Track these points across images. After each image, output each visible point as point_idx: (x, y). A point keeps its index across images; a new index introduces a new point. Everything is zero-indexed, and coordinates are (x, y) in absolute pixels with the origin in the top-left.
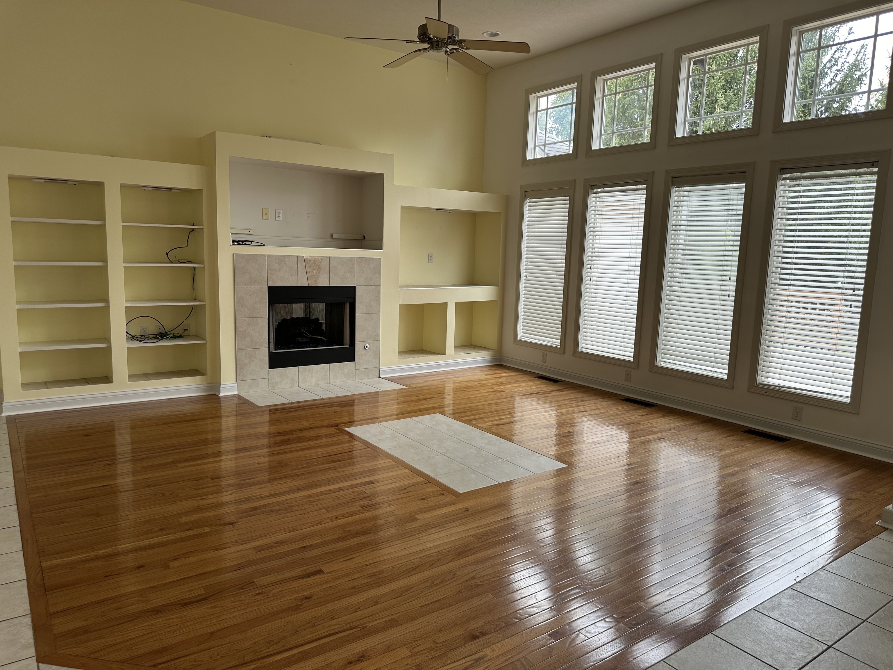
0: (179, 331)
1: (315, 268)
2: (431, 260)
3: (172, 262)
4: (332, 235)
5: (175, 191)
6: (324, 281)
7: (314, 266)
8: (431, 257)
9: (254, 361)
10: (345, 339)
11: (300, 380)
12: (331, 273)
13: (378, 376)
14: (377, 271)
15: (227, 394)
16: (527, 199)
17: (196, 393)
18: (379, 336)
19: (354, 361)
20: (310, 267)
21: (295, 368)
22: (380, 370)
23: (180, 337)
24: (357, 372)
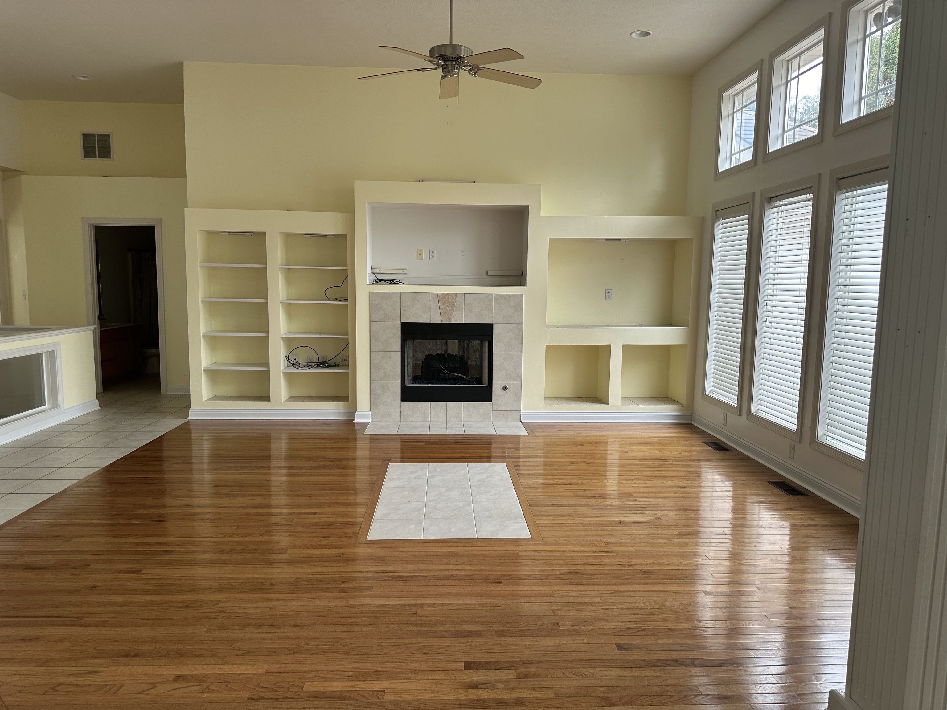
0: (338, 360)
1: (448, 305)
2: (609, 297)
3: (329, 300)
4: (487, 272)
5: (330, 236)
6: (458, 318)
7: (448, 303)
8: (609, 293)
9: (387, 392)
10: (483, 379)
11: (432, 415)
12: (465, 310)
13: (520, 421)
14: (519, 307)
15: (360, 421)
16: (719, 220)
17: (336, 417)
18: (521, 378)
19: (491, 401)
20: (443, 304)
21: (427, 404)
22: (522, 413)
23: (336, 366)
24: (494, 414)
